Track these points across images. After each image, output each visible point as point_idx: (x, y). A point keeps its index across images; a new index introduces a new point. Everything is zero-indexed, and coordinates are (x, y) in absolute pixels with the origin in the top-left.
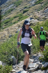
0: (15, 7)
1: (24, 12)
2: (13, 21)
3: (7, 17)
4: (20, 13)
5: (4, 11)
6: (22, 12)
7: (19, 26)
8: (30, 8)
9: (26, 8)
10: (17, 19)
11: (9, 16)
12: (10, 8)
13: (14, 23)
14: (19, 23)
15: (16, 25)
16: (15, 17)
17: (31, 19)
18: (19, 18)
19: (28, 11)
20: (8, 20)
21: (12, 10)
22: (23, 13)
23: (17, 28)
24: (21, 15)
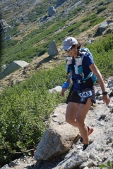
0: (84, 5)
1: (100, 11)
2: (81, 28)
3: (71, 22)
4: (93, 14)
5: (67, 13)
6: (96, 12)
7: (90, 36)
8: (108, 3)
9: (102, 4)
10: (88, 23)
11: (75, 20)
12: (76, 7)
13: (83, 30)
14: (89, 31)
15: (85, 33)
16: (84, 21)
17: (109, 22)
18: (91, 22)
19: (105, 9)
20: (74, 26)
21: (79, 10)
22: (98, 13)
23: (86, 38)
24: (94, 17)
